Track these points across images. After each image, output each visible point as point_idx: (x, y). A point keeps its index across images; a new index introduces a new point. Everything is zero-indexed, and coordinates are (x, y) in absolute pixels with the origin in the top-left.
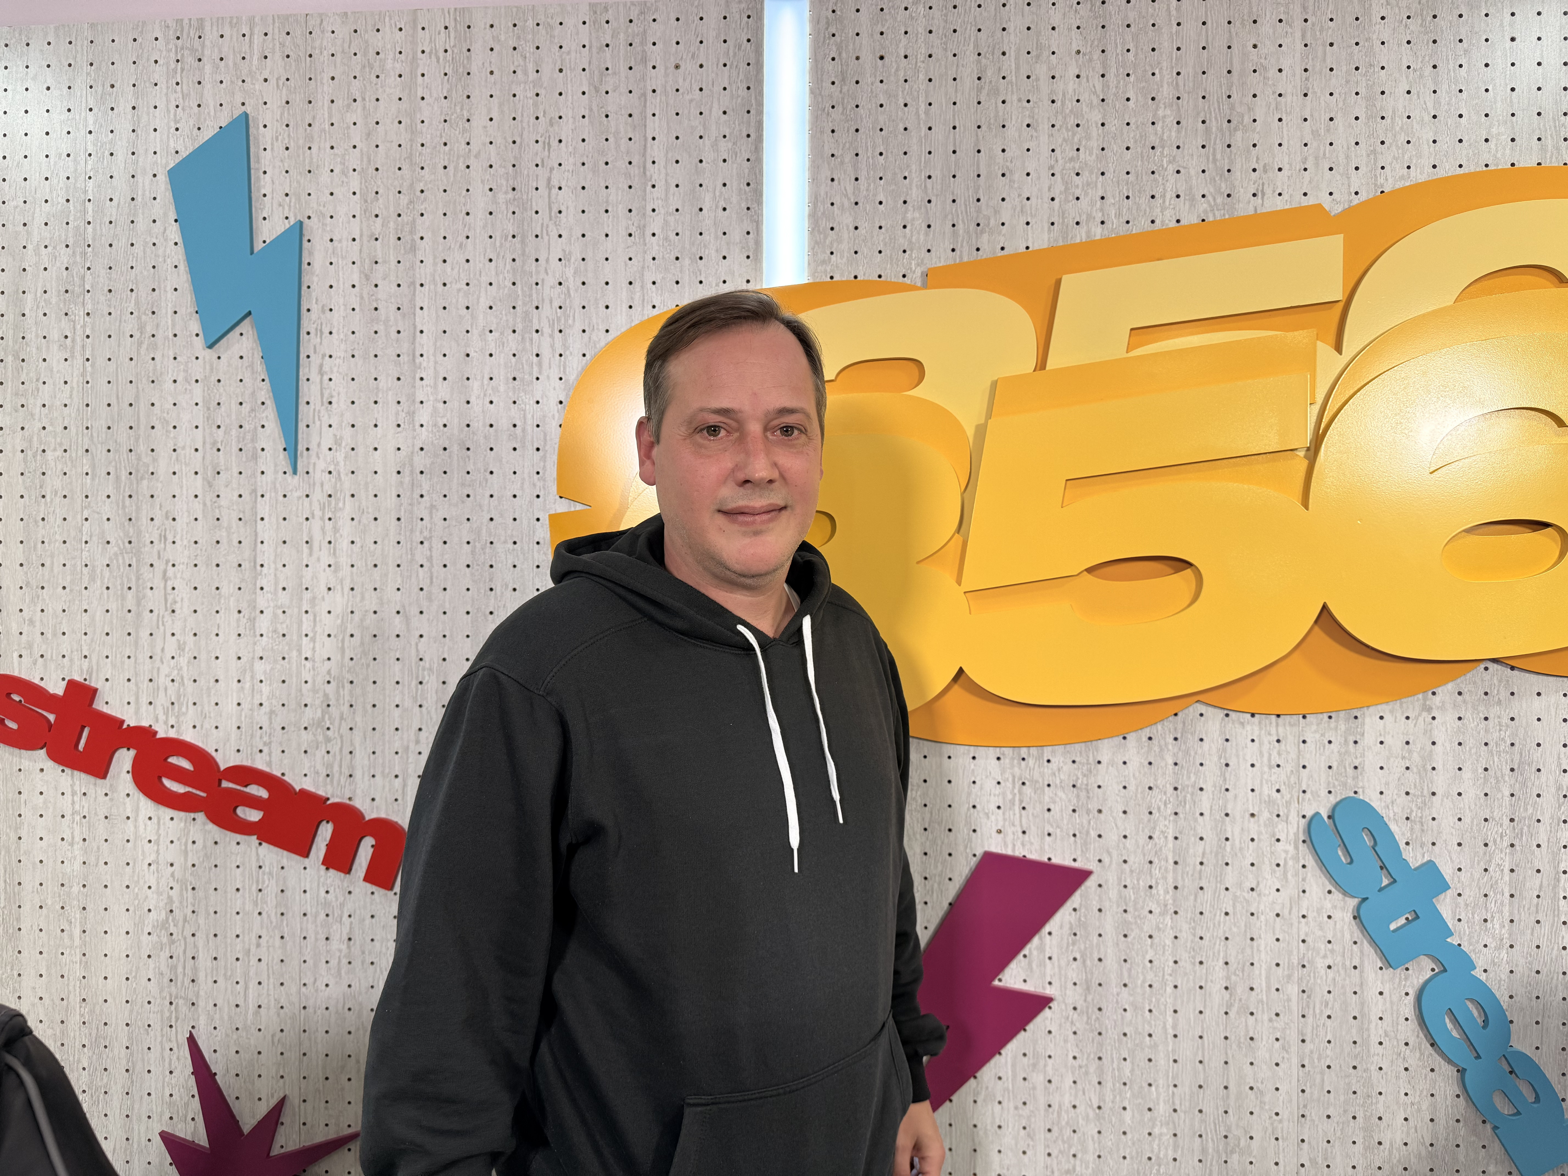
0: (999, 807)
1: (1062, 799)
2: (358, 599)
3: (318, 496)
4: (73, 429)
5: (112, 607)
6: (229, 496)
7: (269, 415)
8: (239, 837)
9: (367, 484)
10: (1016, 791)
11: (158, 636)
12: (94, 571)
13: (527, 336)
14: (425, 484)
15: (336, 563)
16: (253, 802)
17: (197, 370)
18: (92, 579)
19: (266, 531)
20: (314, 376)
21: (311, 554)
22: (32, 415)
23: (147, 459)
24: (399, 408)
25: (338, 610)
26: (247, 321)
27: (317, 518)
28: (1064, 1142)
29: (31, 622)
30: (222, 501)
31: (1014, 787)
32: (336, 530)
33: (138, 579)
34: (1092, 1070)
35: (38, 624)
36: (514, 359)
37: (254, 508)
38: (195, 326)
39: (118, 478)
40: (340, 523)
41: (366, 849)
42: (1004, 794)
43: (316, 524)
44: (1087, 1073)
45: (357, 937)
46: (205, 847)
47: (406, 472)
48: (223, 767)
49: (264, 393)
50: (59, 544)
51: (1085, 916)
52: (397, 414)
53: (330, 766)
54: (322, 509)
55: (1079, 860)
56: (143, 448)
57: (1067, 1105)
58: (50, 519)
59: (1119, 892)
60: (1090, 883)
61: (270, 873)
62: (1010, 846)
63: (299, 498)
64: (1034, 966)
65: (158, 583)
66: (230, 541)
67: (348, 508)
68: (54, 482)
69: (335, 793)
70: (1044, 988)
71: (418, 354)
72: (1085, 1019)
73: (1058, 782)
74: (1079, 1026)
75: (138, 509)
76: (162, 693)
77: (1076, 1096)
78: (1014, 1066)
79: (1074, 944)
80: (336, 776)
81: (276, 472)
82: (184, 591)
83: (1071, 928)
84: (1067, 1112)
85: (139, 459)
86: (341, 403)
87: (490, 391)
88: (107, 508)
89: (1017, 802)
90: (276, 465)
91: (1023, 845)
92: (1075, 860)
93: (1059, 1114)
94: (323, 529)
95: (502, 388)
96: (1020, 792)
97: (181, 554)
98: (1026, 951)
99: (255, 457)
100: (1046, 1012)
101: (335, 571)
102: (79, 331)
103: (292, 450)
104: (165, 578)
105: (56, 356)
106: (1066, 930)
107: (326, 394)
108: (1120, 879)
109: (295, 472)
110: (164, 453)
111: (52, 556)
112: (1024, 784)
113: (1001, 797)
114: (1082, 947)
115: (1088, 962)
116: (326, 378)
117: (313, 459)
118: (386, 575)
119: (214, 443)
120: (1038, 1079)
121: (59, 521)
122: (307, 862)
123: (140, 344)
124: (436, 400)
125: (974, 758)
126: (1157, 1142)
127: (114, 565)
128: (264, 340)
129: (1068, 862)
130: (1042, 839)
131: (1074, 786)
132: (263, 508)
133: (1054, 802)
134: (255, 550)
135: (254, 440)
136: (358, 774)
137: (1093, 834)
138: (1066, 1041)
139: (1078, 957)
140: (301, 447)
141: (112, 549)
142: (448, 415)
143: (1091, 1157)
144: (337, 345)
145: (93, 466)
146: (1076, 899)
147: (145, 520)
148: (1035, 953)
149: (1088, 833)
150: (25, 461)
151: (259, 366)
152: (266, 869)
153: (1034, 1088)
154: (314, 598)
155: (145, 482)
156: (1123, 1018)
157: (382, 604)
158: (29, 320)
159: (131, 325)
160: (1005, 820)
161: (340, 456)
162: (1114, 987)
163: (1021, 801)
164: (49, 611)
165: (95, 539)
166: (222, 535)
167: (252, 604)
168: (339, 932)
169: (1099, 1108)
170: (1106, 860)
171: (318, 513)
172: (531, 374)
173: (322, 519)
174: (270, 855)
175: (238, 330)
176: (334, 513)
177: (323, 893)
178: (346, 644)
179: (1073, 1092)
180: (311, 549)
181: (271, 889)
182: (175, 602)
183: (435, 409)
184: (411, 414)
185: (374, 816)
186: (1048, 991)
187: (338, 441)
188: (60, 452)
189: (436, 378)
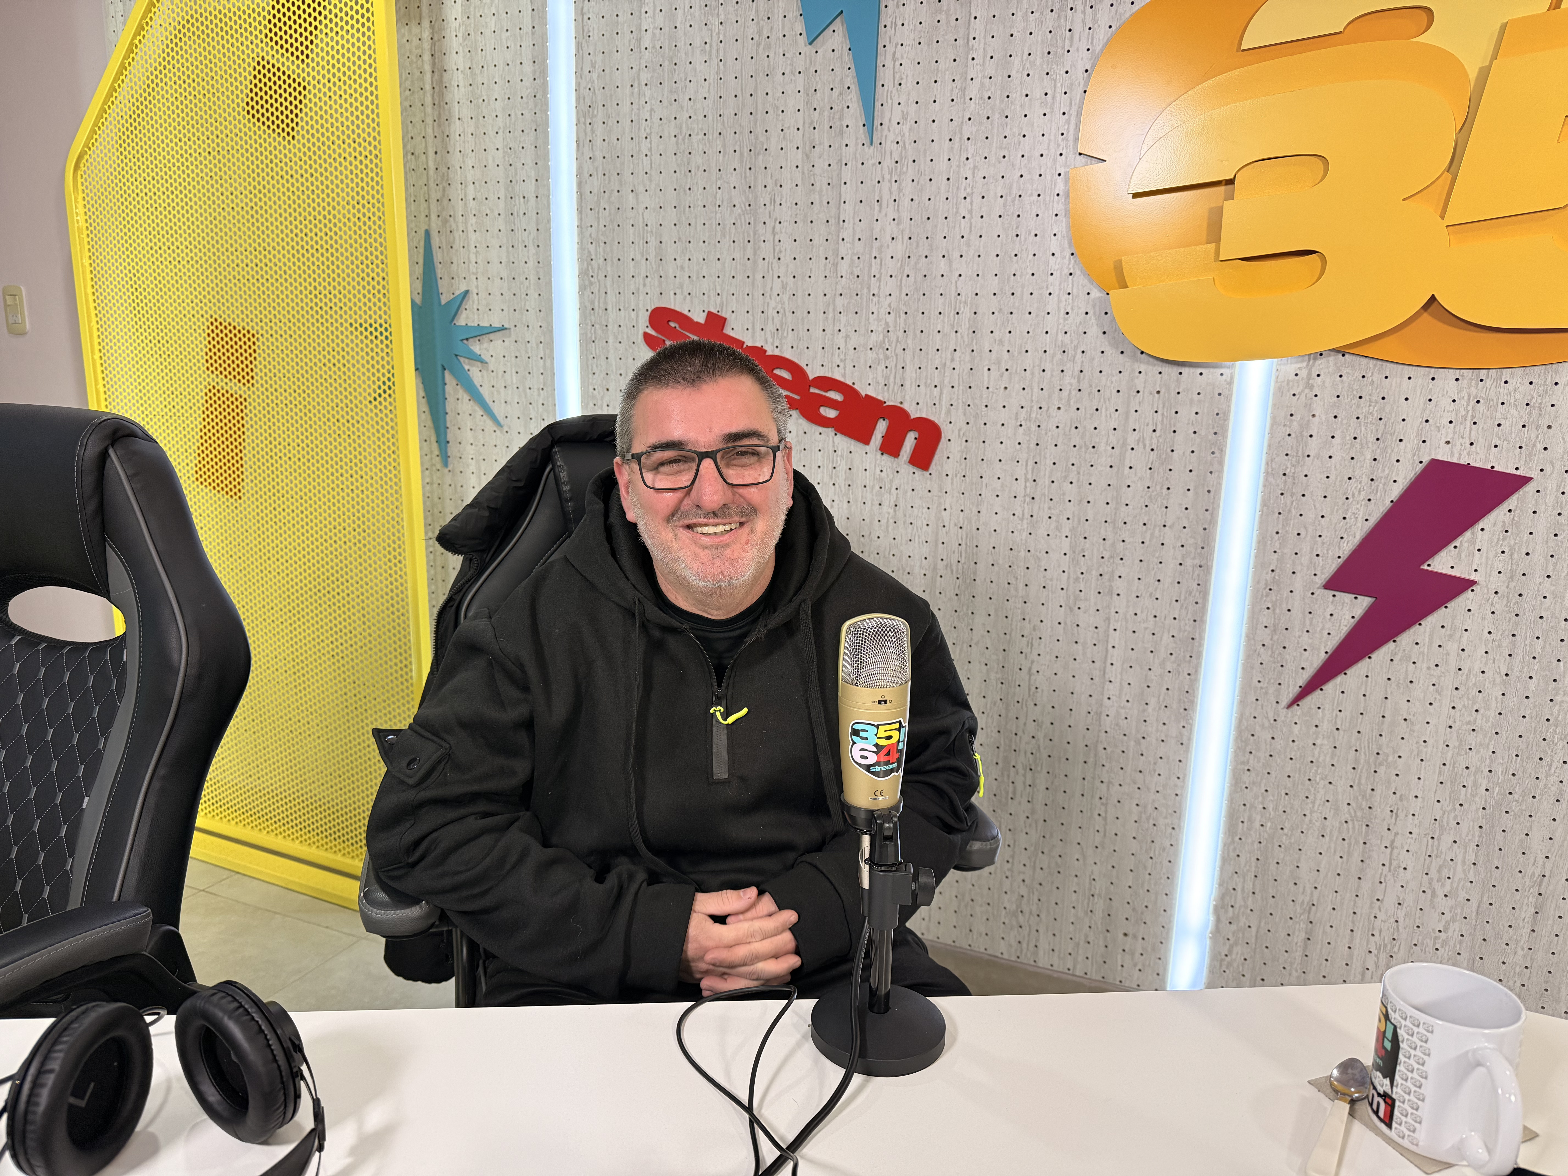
0: (1451, 422)
1: (1514, 416)
2: (915, 245)
3: (888, 162)
4: (710, 117)
5: (737, 256)
6: (821, 165)
7: (853, 98)
8: (821, 429)
9: (925, 150)
10: (1470, 408)
11: (768, 278)
12: (724, 228)
13: (1063, 13)
14: (971, 148)
15: (899, 217)
16: (832, 404)
17: (800, 63)
18: (723, 235)
19: (848, 193)
20: (889, 63)
21: (880, 211)
22: (682, 107)
23: (762, 138)
24: (954, 85)
25: (898, 256)
26: (838, 20)
27: (886, 180)
28: (1468, 699)
29: (682, 268)
30: (817, 170)
31: (1468, 405)
32: (900, 190)
33: (755, 234)
34: (1505, 643)
35: (686, 269)
36: (1049, 36)
37: (839, 175)
38: (800, 27)
39: (742, 154)
40: (903, 185)
41: (910, 441)
42: (1457, 411)
43: (885, 185)
44: (1499, 646)
45: (901, 504)
46: (797, 436)
47: (956, 140)
48: (811, 377)
49: (850, 79)
50: (701, 208)
51: (1519, 517)
52: (952, 90)
53: (887, 378)
54: (891, 173)
55: (1521, 469)
56: (760, 130)
57: (1477, 669)
58: (694, 188)
59: (1557, 498)
60: (1529, 488)
61: (842, 456)
62: (1456, 455)
63: (873, 165)
64: (1463, 556)
65: (769, 237)
66: (821, 202)
67: (911, 171)
68: (698, 160)
69: (890, 398)
70: (1469, 574)
71: (971, 38)
72: (1505, 602)
73: (1512, 401)
74: (1499, 607)
75: (756, 179)
76: (770, 321)
77: (1486, 664)
78: (1431, 635)
79: (1504, 539)
80: (892, 385)
81: (857, 144)
82: (787, 243)
83: (1503, 526)
84: (1475, 676)
85: (757, 138)
86: (908, 84)
87: (1028, 65)
88: (734, 179)
89: (1469, 418)
90: (857, 139)
91: (1469, 454)
92: (1517, 469)
93: (1468, 677)
94: (890, 190)
95: (1038, 63)
96: (1473, 410)
97: (785, 213)
98: (1457, 543)
99: (841, 133)
100: (1468, 594)
101: (898, 224)
102: (715, 38)
103: (870, 124)
104: (774, 233)
105: (698, 59)
106: (1499, 528)
107: (897, 76)
108: (1559, 487)
109: (871, 144)
110: (775, 133)
111: (696, 218)
112: (1478, 402)
113: (1454, 414)
114: (1512, 542)
115: (1516, 556)
116: (898, 63)
117: (885, 132)
118: (936, 226)
119: (812, 122)
120: (1452, 647)
121: (701, 189)
122: (867, 448)
123: (758, 45)
124: (984, 77)
125: (1433, 379)
126: (1557, 707)
127: (738, 224)
128: (852, 34)
129: (1511, 470)
130: (1489, 449)
131: (1527, 405)
132: (847, 175)
133: (1506, 419)
134: (839, 208)
135: (841, 119)
136: (907, 385)
137: (1540, 447)
138: (1483, 618)
139: (1506, 550)
140: (877, 123)
141: (737, 211)
142: (993, 89)
143: (1493, 713)
144: (907, 35)
145: (724, 146)
146: (1512, 502)
147: (760, 187)
148: (1466, 545)
149: (1534, 445)
150: (677, 143)
151: (847, 57)
152: (839, 452)
153: (1448, 654)
154: (881, 246)
155: (761, 157)
156: (1541, 604)
157: (931, 250)
158: (680, 32)
159: (752, 30)
160: (1455, 433)
161: (906, 128)
162: (1537, 577)
163: (1473, 417)
164: (694, 260)
165: (725, 203)
166: (815, 198)
167: (836, 252)
168: (888, 500)
169: (1507, 675)
170: (1548, 470)
171: (887, 177)
172: (1063, 48)
173: (890, 181)
174: (843, 442)
175: (831, 28)
176: (899, 176)
177: (878, 472)
178: (904, 282)
179: (1484, 660)
180: (881, 206)
181: (843, 467)
182: (781, 252)
183: (982, 84)
184: (963, 90)
185: (918, 416)
186: (1473, 577)
187: (905, 117)
188: (701, 136)
189: (984, 57)
